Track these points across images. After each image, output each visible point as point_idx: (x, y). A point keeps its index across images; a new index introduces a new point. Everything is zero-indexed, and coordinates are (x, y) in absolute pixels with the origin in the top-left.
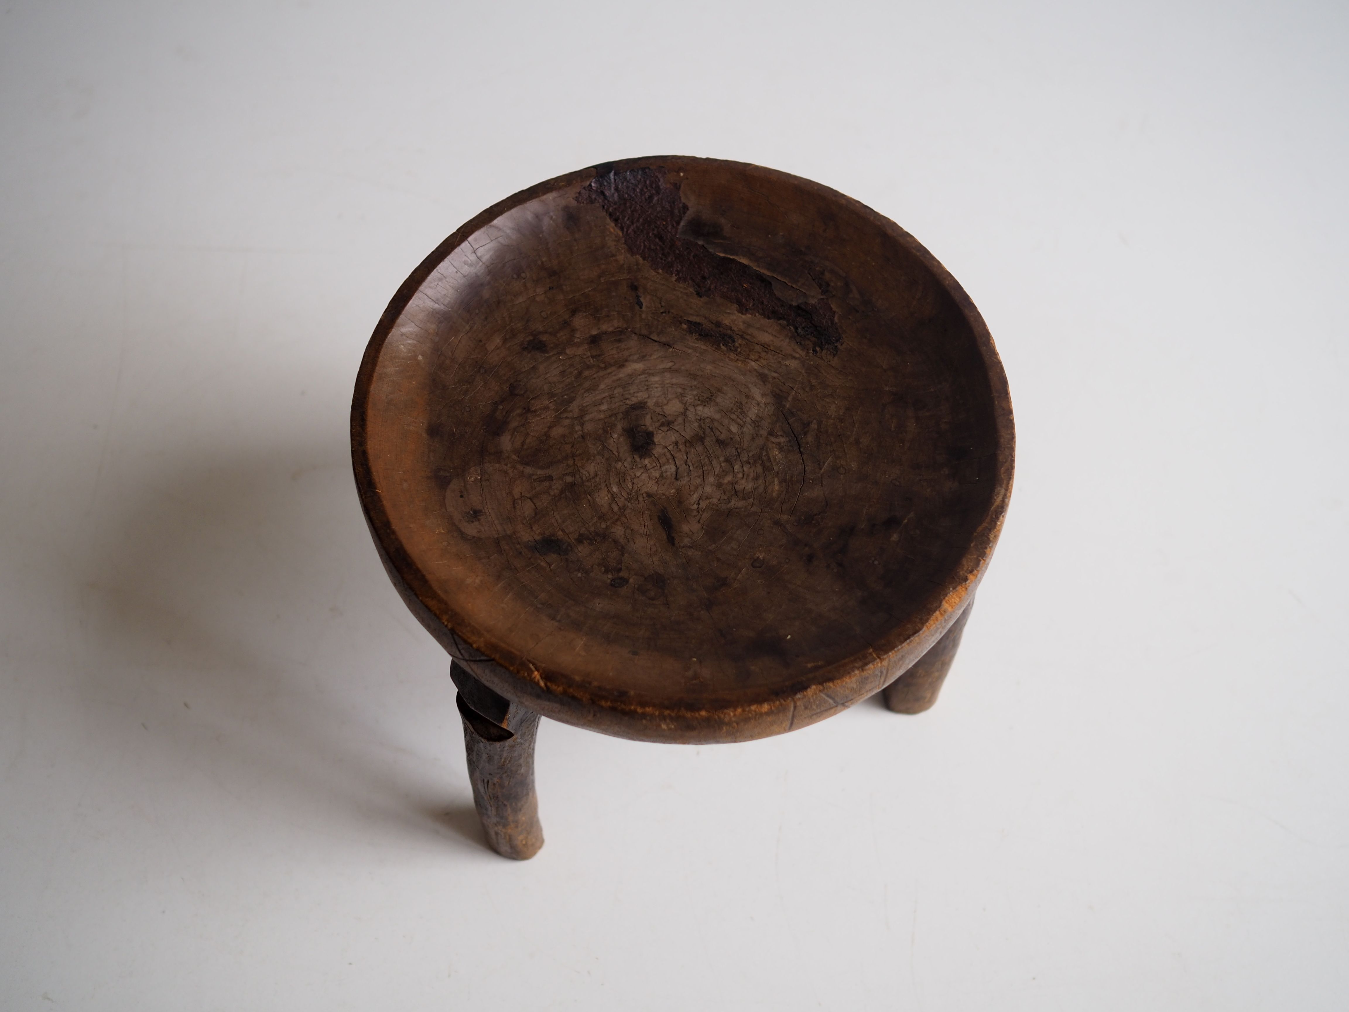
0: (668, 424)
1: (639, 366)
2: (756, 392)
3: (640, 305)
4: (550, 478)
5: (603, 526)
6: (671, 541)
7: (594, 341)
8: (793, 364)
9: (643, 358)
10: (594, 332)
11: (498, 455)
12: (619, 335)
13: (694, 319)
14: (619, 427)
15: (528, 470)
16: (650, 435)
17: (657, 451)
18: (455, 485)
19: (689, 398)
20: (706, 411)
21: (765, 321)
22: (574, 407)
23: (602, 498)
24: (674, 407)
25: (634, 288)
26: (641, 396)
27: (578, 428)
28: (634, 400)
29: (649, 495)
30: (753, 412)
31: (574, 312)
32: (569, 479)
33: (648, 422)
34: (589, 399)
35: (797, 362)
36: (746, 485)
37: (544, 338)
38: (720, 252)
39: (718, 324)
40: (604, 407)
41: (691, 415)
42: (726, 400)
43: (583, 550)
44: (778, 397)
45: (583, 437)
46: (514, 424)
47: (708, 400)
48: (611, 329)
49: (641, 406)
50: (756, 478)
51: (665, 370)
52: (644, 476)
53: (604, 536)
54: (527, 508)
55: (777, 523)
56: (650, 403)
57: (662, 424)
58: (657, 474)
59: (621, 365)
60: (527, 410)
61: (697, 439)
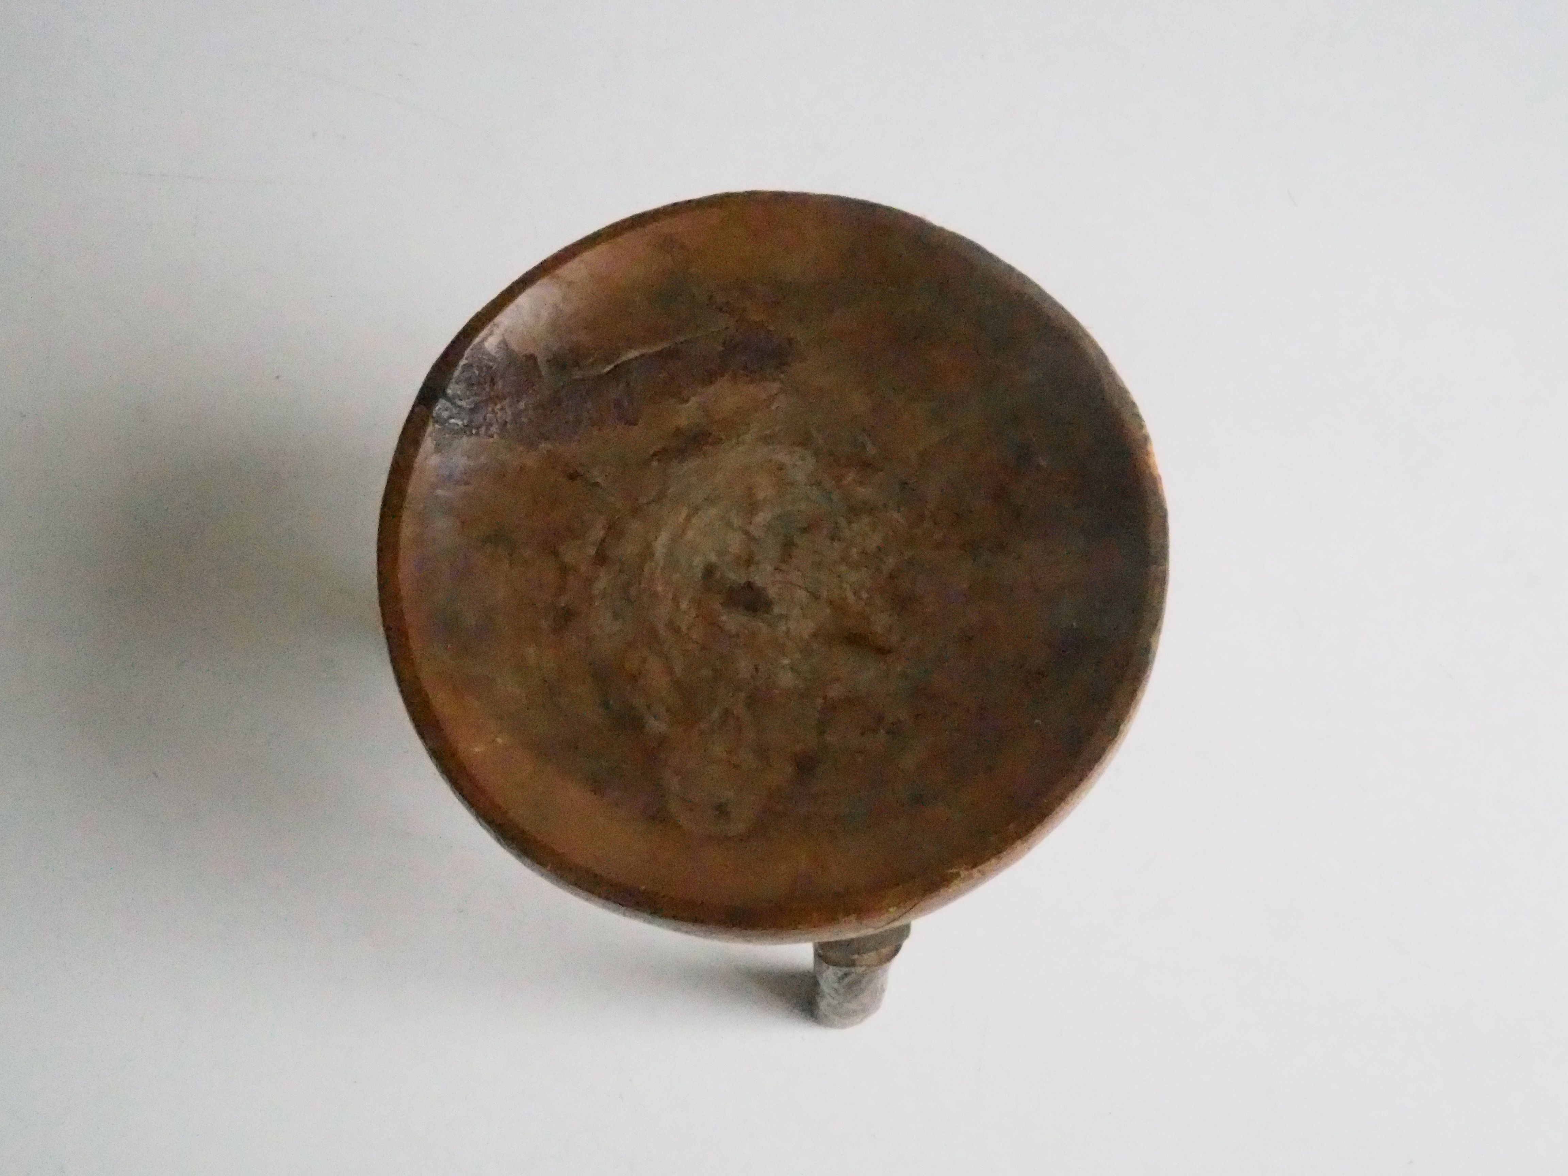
0: (749, 561)
1: (664, 538)
2: (782, 456)
3: (597, 484)
5: (819, 700)
6: (882, 651)
7: (601, 559)
8: (782, 402)
9: (657, 529)
10: (592, 551)
11: (663, 741)
12: (615, 531)
13: (654, 449)
14: (717, 606)
15: (703, 725)
16: (750, 585)
17: (772, 592)
18: (674, 806)
19: (736, 522)
20: (762, 517)
21: (711, 390)
22: (662, 631)
23: (786, 679)
24: (735, 543)
25: (574, 476)
26: (698, 561)
27: (690, 646)
28: (699, 573)
29: (815, 635)
30: (800, 475)
31: (555, 553)
32: (742, 695)
33: (735, 577)
34: (663, 610)
35: (782, 397)
36: (875, 541)
37: (562, 602)
38: (604, 368)
39: (678, 431)
40: (684, 606)
41: (756, 532)
42: (765, 490)
43: (834, 738)
44: (805, 441)
45: (703, 648)
46: (640, 703)
47: (751, 507)
48: (601, 533)
49: (709, 571)
50: (874, 528)
51: (688, 518)
52: (792, 624)
53: (831, 707)
55: (939, 546)
56: (713, 558)
57: (747, 566)
58: (798, 611)
59: (647, 553)
60: (634, 678)
61: (788, 546)
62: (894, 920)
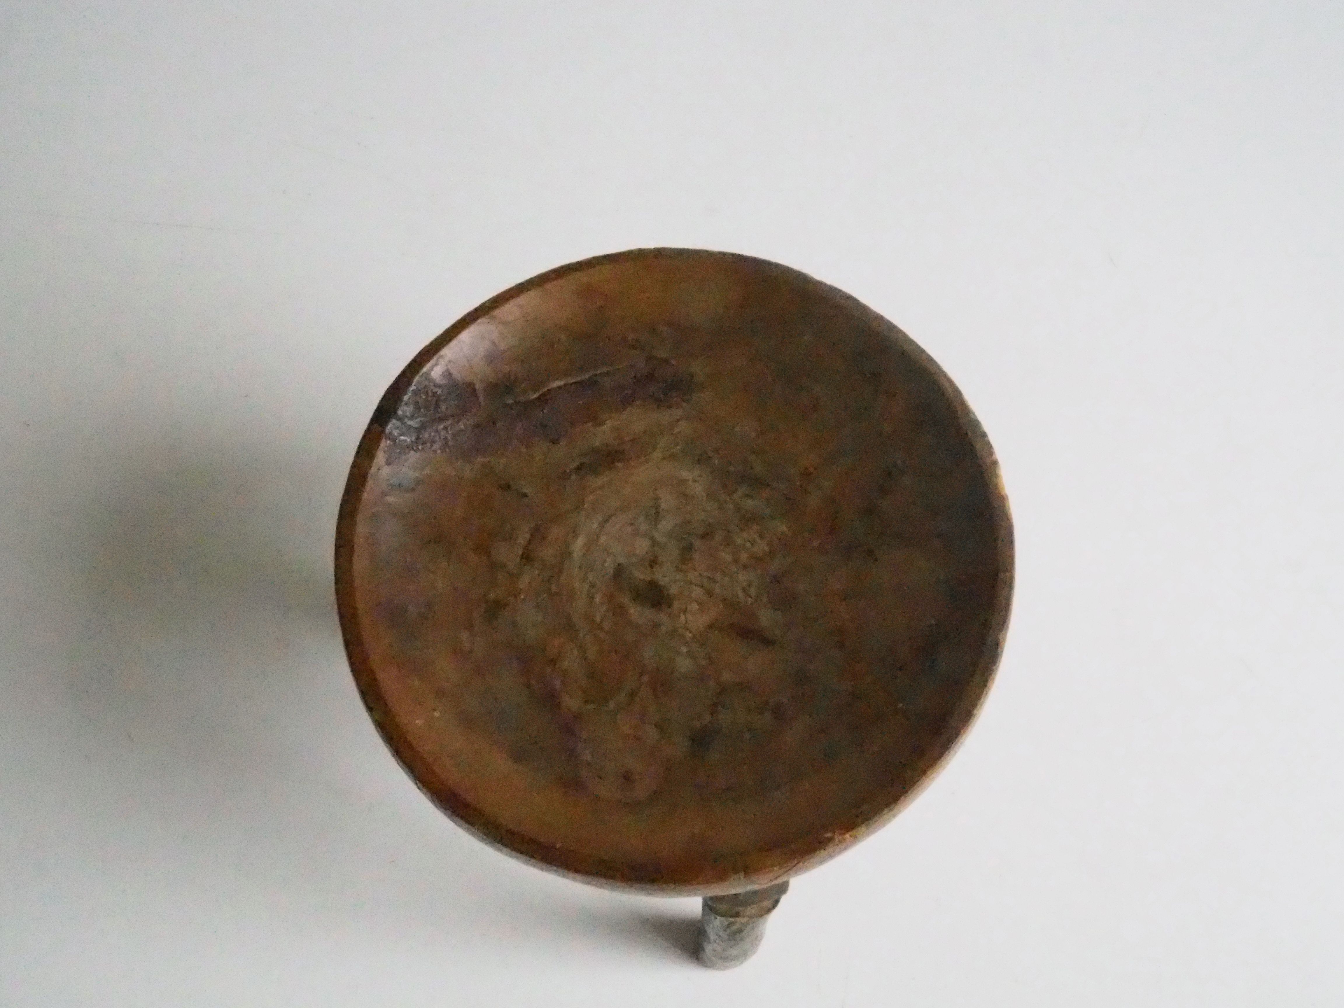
0: (653, 562)
1: (580, 541)
2: (683, 473)
3: (525, 495)
4: (633, 694)
5: (712, 684)
6: (767, 642)
7: (527, 557)
8: (684, 427)
9: (575, 533)
10: (519, 552)
12: (538, 534)
13: (573, 465)
14: (626, 601)
15: (612, 705)
16: (653, 584)
17: (674, 590)
18: (586, 775)
19: (644, 527)
20: (666, 524)
21: (624, 415)
22: (578, 621)
23: (684, 665)
24: (642, 546)
25: (507, 487)
26: (610, 562)
27: (602, 635)
28: (611, 572)
29: (711, 626)
30: (698, 489)
31: (487, 552)
32: (646, 678)
33: (640, 575)
34: (581, 603)
35: (683, 422)
36: (762, 547)
37: (492, 596)
38: (532, 395)
39: (594, 450)
40: (597, 600)
41: (660, 538)
42: (668, 500)
43: (725, 718)
44: (702, 460)
45: (613, 637)
46: (558, 684)
47: (655, 515)
48: (528, 536)
49: (619, 571)
50: (761, 536)
51: (602, 526)
52: (690, 617)
53: (723, 690)
54: (651, 734)
56: (622, 560)
57: (652, 567)
58: (695, 606)
59: (566, 554)
60: (552, 661)
61: (687, 551)
62: (776, 878)
